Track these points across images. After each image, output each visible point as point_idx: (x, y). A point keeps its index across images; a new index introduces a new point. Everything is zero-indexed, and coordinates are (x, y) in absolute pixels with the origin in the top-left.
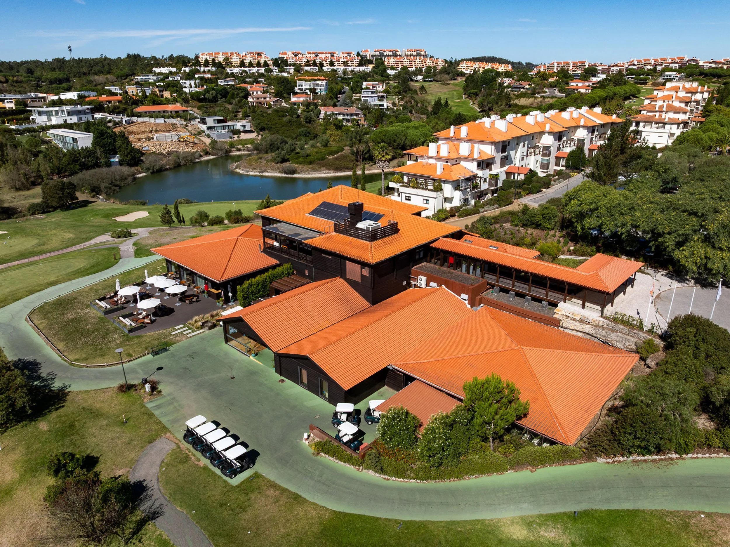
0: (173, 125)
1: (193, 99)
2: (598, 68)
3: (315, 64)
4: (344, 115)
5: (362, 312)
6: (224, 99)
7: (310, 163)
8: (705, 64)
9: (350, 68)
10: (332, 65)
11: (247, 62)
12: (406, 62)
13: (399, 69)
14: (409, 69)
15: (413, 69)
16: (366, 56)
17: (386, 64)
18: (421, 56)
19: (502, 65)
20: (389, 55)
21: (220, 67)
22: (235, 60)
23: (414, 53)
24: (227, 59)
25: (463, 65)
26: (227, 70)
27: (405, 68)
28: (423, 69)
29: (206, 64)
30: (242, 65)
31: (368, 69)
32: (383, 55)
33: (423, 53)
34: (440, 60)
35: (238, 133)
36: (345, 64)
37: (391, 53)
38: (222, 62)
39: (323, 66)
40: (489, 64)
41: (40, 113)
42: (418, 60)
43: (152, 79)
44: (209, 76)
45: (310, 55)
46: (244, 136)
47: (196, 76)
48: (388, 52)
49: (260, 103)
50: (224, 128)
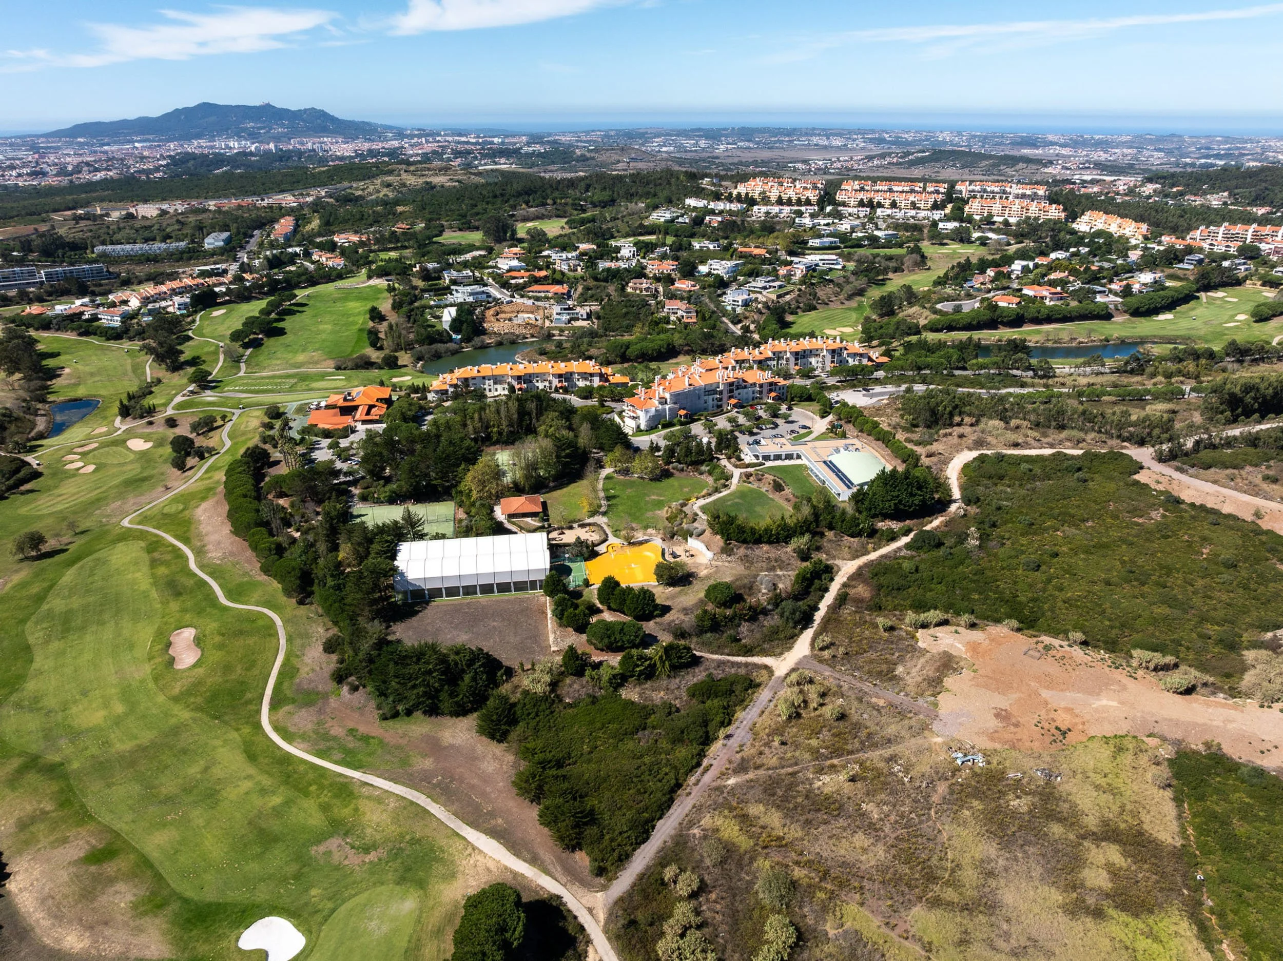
0: (541, 307)
4: (681, 310)
6: (614, 280)
9: (913, 213)
10: (894, 205)
11: (785, 197)
12: (996, 207)
13: (977, 218)
14: (995, 219)
15: (1000, 219)
16: (961, 192)
17: (967, 209)
18: (1034, 197)
19: (1134, 224)
20: (993, 192)
21: (752, 202)
22: (774, 195)
23: (1028, 192)
24: (764, 192)
25: (1085, 218)
26: (755, 208)
27: (991, 216)
28: (1012, 220)
29: (739, 199)
30: (780, 202)
31: (937, 215)
32: (985, 191)
33: (1041, 192)
34: (1054, 206)
35: (578, 319)
36: (914, 206)
37: (997, 189)
38: (756, 196)
39: (883, 206)
40: (1119, 220)
41: (457, 291)
42: (1016, 206)
43: (666, 216)
44: (720, 219)
45: (881, 188)
46: (579, 323)
47: (708, 218)
48: (993, 188)
49: (636, 289)
50: (569, 314)
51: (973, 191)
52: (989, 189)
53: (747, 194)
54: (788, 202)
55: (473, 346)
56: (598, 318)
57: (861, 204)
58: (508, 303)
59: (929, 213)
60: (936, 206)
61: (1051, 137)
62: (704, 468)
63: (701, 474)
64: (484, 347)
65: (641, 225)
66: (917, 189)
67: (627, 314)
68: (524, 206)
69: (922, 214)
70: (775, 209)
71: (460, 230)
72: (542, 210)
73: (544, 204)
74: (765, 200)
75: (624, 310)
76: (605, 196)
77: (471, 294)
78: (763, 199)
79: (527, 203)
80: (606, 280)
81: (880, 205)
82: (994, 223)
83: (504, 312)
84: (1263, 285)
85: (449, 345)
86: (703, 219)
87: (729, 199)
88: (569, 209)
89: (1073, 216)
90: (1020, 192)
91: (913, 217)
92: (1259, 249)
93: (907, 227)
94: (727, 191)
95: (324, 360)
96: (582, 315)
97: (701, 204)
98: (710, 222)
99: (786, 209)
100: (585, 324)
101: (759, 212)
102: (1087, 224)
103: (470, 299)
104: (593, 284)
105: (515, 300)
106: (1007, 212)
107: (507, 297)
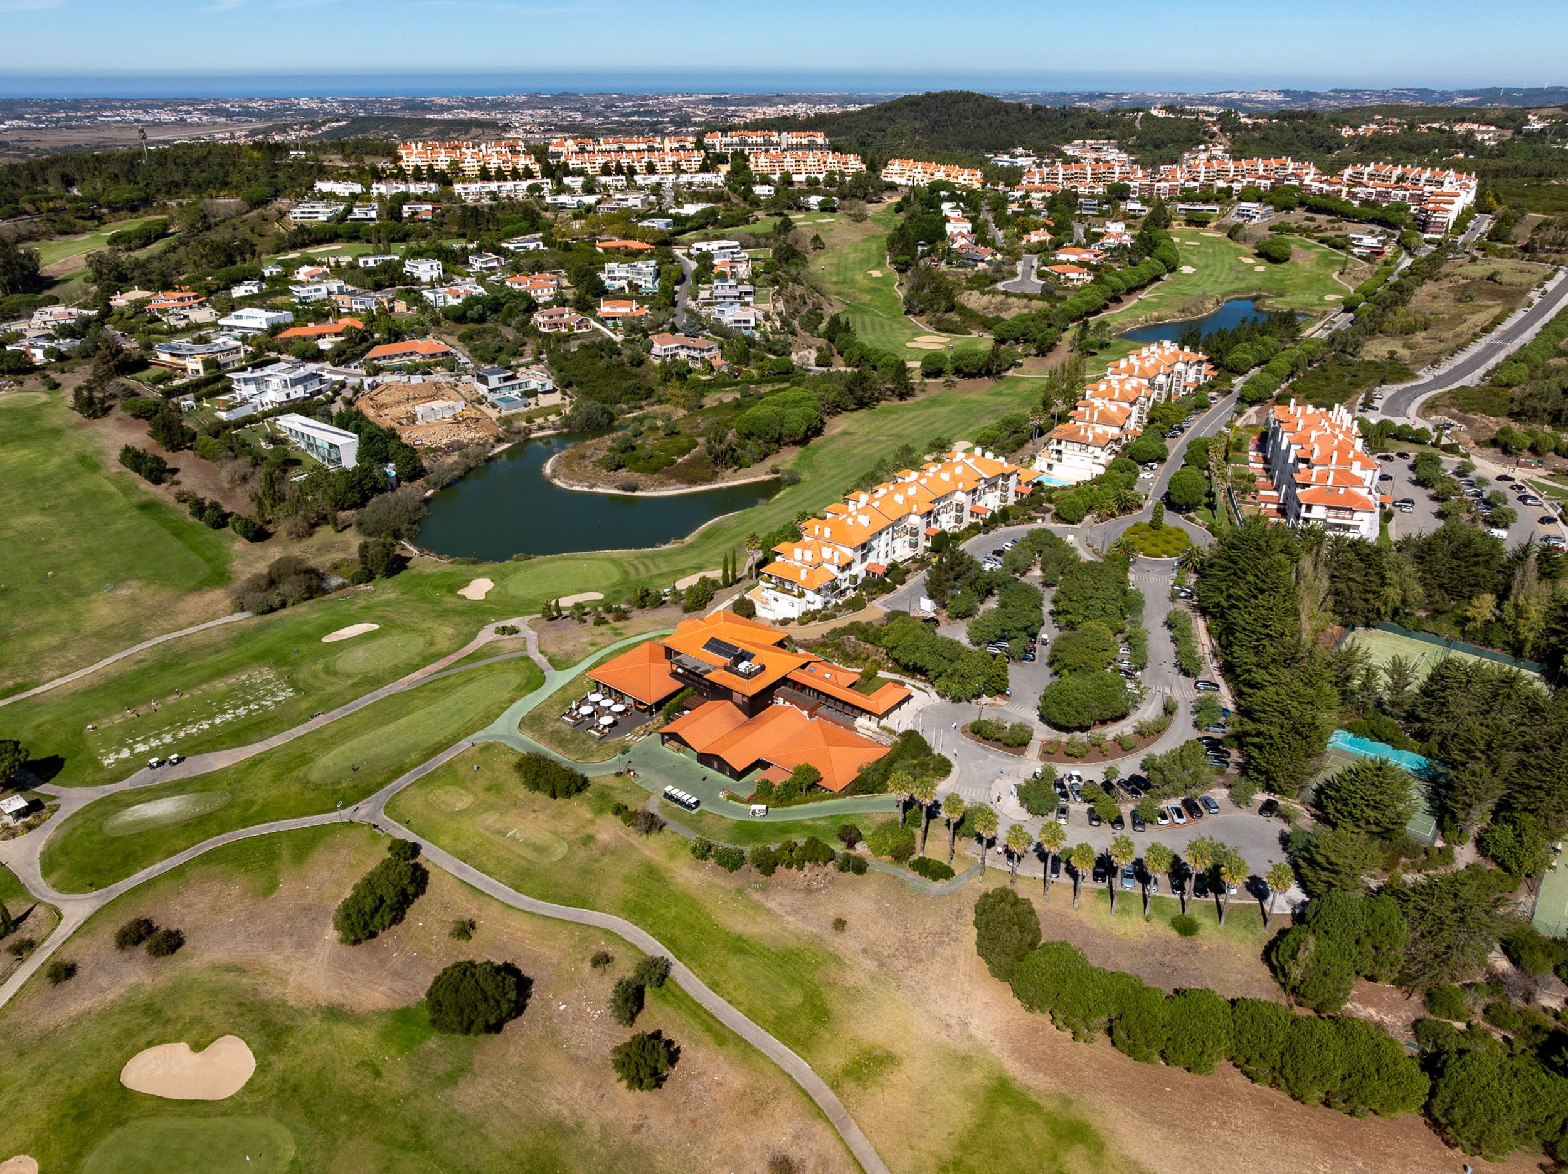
0: (435, 384)
1: (446, 317)
2: (1132, 184)
3: (619, 170)
4: (689, 348)
5: (744, 724)
6: (495, 316)
7: (655, 471)
8: (1314, 184)
9: (685, 178)
10: (651, 169)
11: (492, 168)
12: (789, 162)
14: (795, 178)
15: (802, 177)
17: (751, 167)
18: (811, 146)
19: (965, 171)
21: (443, 180)
22: (470, 165)
23: (805, 141)
24: (454, 163)
26: (458, 188)
27: (787, 175)
28: (821, 177)
29: (418, 176)
30: (486, 175)
31: (721, 178)
32: (745, 143)
33: (820, 140)
34: (849, 156)
35: (535, 394)
37: (760, 140)
38: (446, 170)
40: (944, 168)
41: (246, 381)
42: (811, 158)
43: (323, 213)
44: (429, 207)
45: (608, 147)
46: (545, 401)
47: (405, 208)
48: (754, 139)
49: (556, 325)
50: (513, 387)
51: (734, 145)
52: (750, 141)
53: (430, 167)
54: (500, 176)
55: (436, 484)
56: (569, 385)
57: (606, 170)
58: (372, 386)
59: (707, 177)
60: (704, 168)
66: (654, 145)
69: (701, 179)
70: (493, 186)
72: (26, 223)
73: (17, 212)
78: (457, 174)
80: (481, 319)
87: (400, 175)
90: (794, 141)
91: (694, 183)
93: (709, 198)
94: (383, 164)
95: (179, 598)
96: (543, 385)
97: (357, 188)
98: (415, 213)
99: (509, 185)
100: (555, 399)
101: (470, 192)
102: (901, 175)
103: (298, 392)
104: (463, 329)
105: (379, 379)
106: (802, 167)
107: (354, 374)
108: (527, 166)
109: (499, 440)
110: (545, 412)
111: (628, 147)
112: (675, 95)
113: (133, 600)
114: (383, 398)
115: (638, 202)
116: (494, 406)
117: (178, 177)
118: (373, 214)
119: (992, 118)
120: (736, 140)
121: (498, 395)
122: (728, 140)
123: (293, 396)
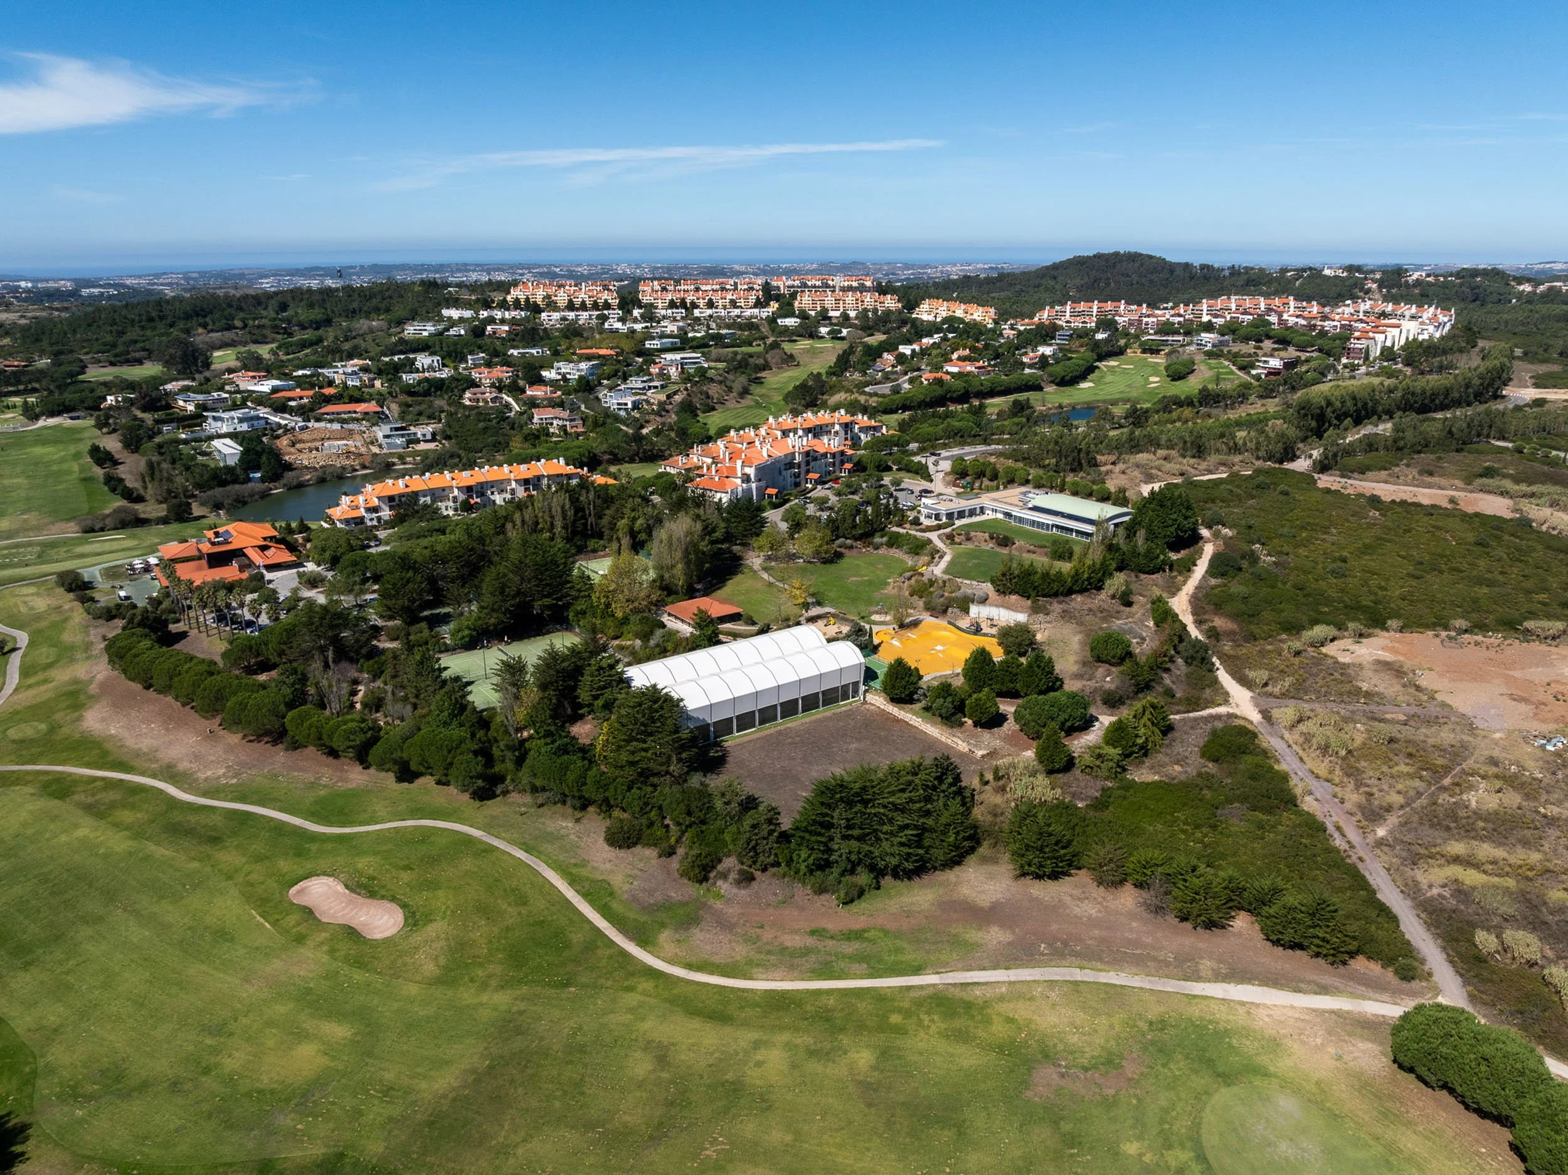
0: (350, 430)
4: (560, 419)
6: (439, 392)
9: (737, 312)
10: (710, 305)
11: (577, 302)
12: (829, 300)
13: (813, 313)
14: (831, 314)
15: (837, 314)
16: (778, 288)
17: (796, 304)
18: (862, 289)
19: (981, 309)
20: (814, 286)
21: (536, 309)
22: (561, 298)
23: (855, 284)
24: (548, 297)
25: (925, 306)
26: (544, 315)
27: (825, 310)
28: (852, 314)
29: (517, 304)
30: (571, 306)
31: (766, 312)
32: (803, 285)
33: (868, 284)
34: (889, 296)
35: (418, 441)
36: (733, 303)
37: (818, 283)
38: (539, 300)
39: (697, 307)
40: (963, 306)
41: (214, 418)
42: (850, 298)
43: (427, 329)
44: (506, 328)
45: (686, 287)
46: (423, 446)
47: (489, 328)
48: (814, 282)
49: (478, 401)
50: (403, 436)
51: (793, 286)
52: (809, 283)
53: (527, 299)
54: (583, 307)
55: (285, 485)
56: (449, 437)
57: (672, 305)
58: (302, 429)
59: (756, 311)
60: (758, 304)
61: (737, 267)
62: (877, 540)
63: (877, 548)
64: (301, 486)
65: (402, 341)
66: (728, 287)
67: (486, 429)
68: (200, 330)
69: (748, 313)
70: (571, 315)
71: (112, 364)
72: (229, 335)
73: (230, 328)
74: (552, 305)
75: (481, 425)
76: (317, 314)
77: (241, 420)
78: (548, 305)
79: (205, 326)
80: (427, 393)
81: (694, 306)
82: (830, 318)
83: (301, 441)
84: (1144, 351)
85: (250, 485)
86: (484, 330)
87: (504, 305)
88: (267, 332)
89: (911, 305)
90: (846, 284)
91: (738, 317)
92: (1116, 322)
93: (741, 327)
94: (498, 297)
95: (52, 523)
96: (424, 435)
97: (468, 314)
98: (494, 333)
99: (584, 315)
100: (432, 446)
101: (550, 319)
102: (929, 313)
103: (245, 427)
104: (409, 399)
105: (310, 425)
106: (841, 305)
107: (296, 422)
108: (606, 300)
109: (364, 467)
110: (416, 453)
111: (703, 288)
112: (955, 265)
113: (25, 520)
114: (305, 436)
115: (675, 329)
116: (380, 446)
117: (355, 305)
118: (462, 332)
119: (1154, 277)
120: (797, 283)
121: (389, 441)
122: (790, 283)
123: (239, 429)
